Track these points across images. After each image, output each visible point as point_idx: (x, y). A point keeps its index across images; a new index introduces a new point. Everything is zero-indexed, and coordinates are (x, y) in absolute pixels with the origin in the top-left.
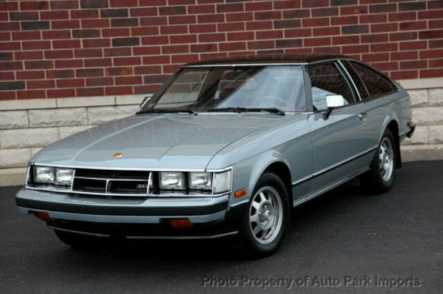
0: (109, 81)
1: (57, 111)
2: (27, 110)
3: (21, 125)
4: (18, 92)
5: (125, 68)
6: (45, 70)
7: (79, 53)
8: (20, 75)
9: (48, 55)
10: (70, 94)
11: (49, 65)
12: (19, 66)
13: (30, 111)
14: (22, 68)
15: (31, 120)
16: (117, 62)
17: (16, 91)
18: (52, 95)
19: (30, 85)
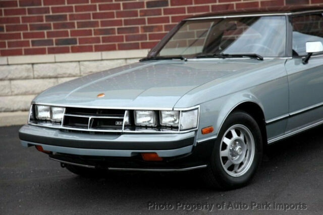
0: (143, 37)
1: (103, 62)
2: (79, 61)
3: (74, 74)
4: (72, 47)
5: (156, 26)
6: (92, 29)
7: (120, 14)
8: (73, 33)
9: (95, 16)
10: (112, 48)
11: (95, 24)
12: (72, 25)
13: (81, 63)
14: (74, 27)
15: (82, 69)
16: (150, 21)
17: (70, 46)
18: (99, 49)
19: (81, 41)
